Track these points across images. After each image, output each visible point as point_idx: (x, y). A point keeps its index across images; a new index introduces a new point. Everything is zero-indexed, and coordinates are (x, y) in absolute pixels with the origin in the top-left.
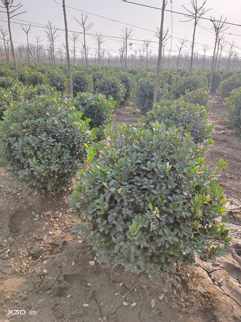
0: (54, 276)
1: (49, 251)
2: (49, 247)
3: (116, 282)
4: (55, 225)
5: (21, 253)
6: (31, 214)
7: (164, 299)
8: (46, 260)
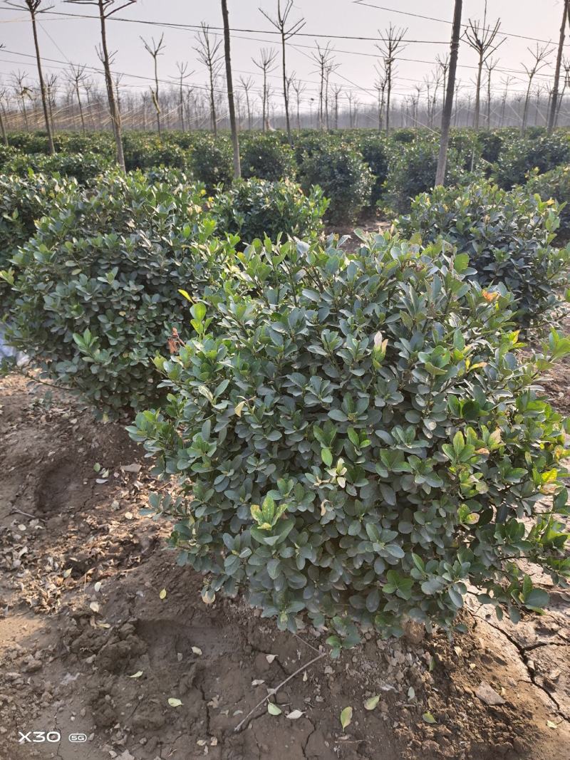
0: (113, 621)
1: (115, 558)
2: (116, 550)
3: (260, 651)
4: (143, 497)
5: (51, 560)
6: (92, 467)
7: (378, 709)
8: (102, 581)
